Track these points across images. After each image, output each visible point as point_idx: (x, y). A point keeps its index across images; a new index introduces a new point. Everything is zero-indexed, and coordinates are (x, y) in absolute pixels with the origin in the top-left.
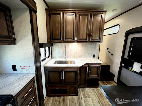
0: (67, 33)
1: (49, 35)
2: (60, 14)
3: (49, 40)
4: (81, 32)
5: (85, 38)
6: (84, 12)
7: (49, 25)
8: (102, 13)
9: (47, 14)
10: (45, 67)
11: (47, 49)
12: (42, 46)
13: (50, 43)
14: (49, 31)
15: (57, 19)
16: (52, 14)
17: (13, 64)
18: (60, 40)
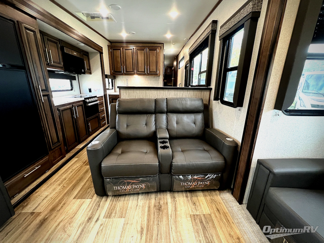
0: (127, 66)
1: (111, 68)
2: (120, 50)
3: (111, 73)
4: (140, 65)
5: (143, 70)
6: (141, 47)
7: (111, 59)
8: (157, 47)
9: (109, 49)
10: (109, 95)
11: (110, 80)
12: (107, 76)
13: (112, 76)
14: (111, 65)
15: (118, 54)
16: (114, 50)
17: (90, 88)
18: (121, 73)
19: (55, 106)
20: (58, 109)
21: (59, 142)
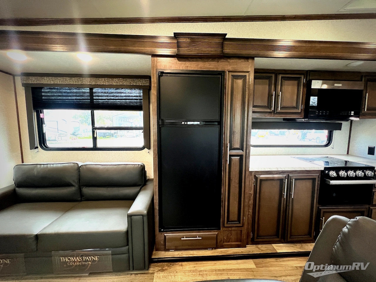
19: (250, 170)
20: (255, 176)
21: (240, 223)
